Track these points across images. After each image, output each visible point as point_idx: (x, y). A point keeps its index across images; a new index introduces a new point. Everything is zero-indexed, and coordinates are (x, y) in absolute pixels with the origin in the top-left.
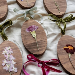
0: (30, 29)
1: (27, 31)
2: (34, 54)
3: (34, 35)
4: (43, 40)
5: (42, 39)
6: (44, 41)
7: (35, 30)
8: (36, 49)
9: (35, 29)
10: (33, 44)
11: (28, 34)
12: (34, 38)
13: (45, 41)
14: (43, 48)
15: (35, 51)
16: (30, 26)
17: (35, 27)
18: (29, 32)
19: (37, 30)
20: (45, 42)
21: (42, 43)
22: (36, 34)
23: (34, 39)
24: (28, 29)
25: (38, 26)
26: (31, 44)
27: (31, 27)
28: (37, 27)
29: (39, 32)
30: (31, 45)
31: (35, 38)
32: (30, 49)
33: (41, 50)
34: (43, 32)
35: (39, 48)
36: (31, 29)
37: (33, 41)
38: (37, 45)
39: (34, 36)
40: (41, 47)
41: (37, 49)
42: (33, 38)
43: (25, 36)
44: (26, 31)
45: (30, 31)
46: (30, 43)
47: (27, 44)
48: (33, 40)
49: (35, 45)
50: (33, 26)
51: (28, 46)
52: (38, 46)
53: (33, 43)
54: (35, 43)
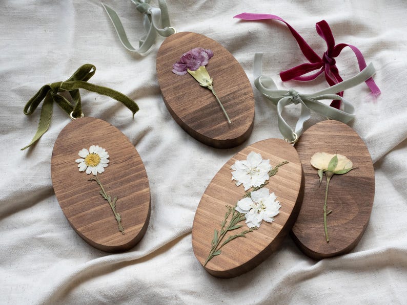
0: (185, 63)
1: (178, 73)
2: (220, 139)
3: (204, 79)
4: (239, 90)
5: (236, 88)
6: (243, 91)
7: (205, 63)
8: (222, 122)
9: (202, 59)
10: (208, 111)
11: (182, 80)
12: (206, 88)
13: (246, 90)
14: (245, 114)
15: (219, 131)
16: (185, 55)
17: (200, 53)
18: (185, 72)
19: (211, 61)
20: (245, 94)
21: (237, 100)
22: (211, 75)
23: (208, 92)
24: (178, 65)
25: (210, 47)
26: (202, 110)
27: (189, 56)
28: (209, 51)
29: (219, 66)
30: (201, 113)
31: (211, 87)
32: (200, 126)
33: (238, 123)
34: (233, 63)
35: (230, 118)
36: (188, 61)
37: (206, 100)
38: (221, 109)
39: (205, 84)
40: (237, 113)
41: (225, 123)
42: (202, 89)
43: (175, 88)
44: (174, 71)
45: (189, 71)
46: (197, 109)
47: (187, 113)
48: (206, 98)
49: (216, 112)
50: (194, 52)
51: (193, 120)
52: (225, 112)
53: (206, 108)
54: (213, 107)
